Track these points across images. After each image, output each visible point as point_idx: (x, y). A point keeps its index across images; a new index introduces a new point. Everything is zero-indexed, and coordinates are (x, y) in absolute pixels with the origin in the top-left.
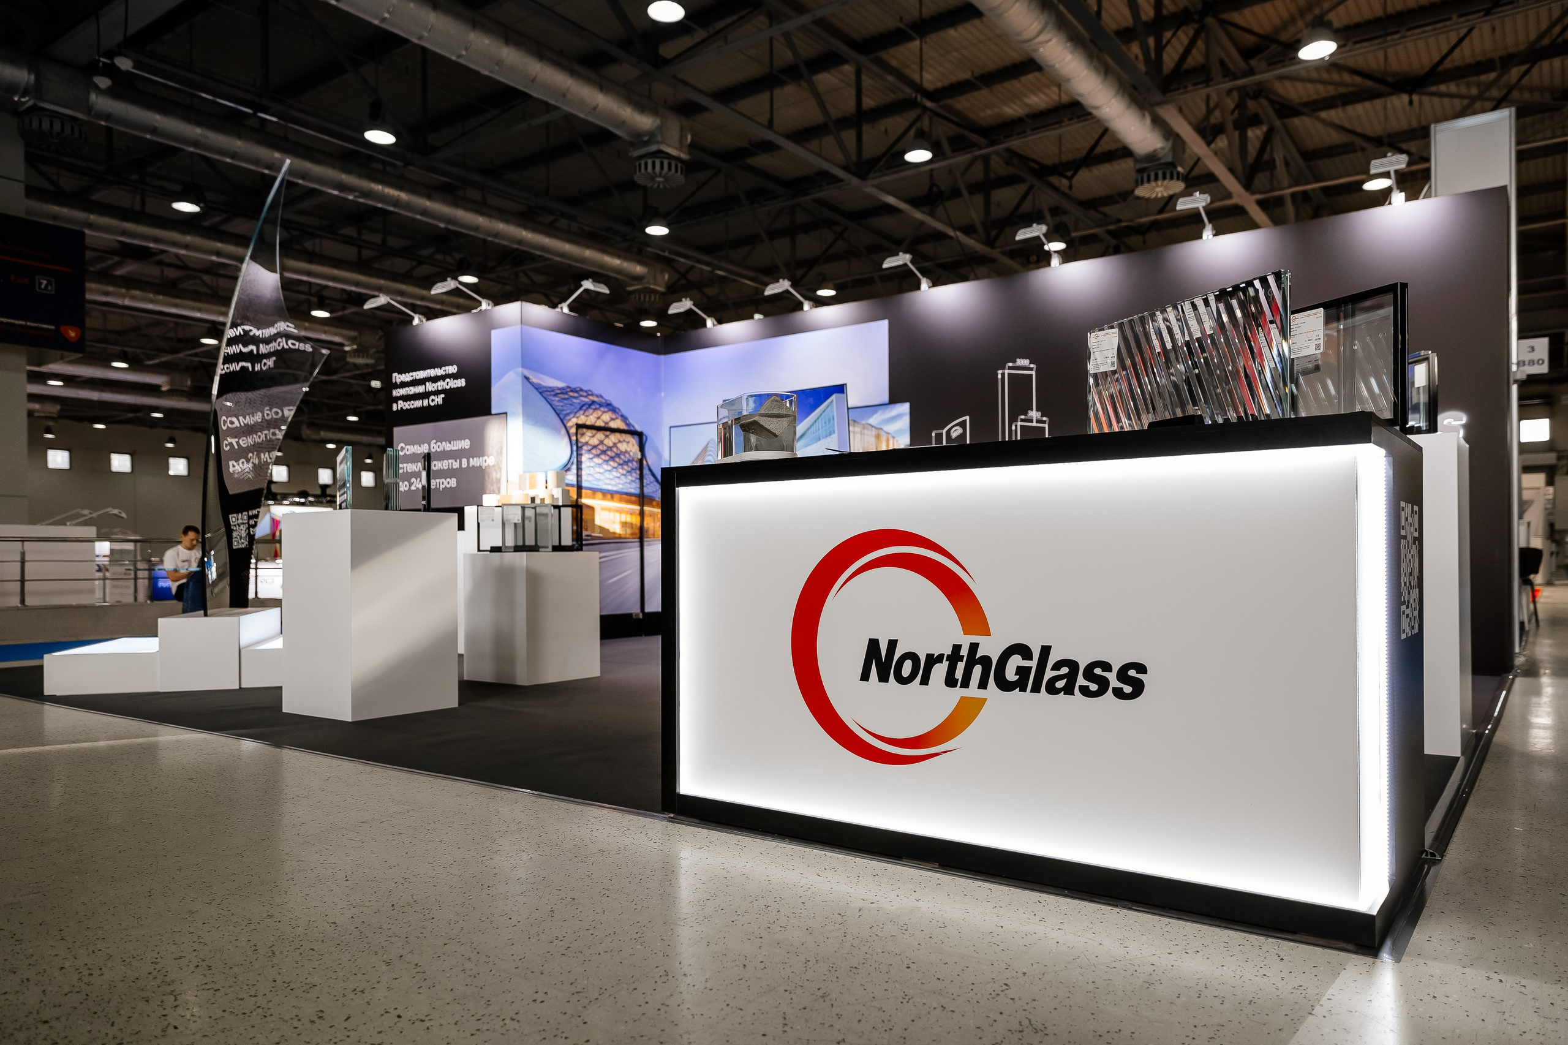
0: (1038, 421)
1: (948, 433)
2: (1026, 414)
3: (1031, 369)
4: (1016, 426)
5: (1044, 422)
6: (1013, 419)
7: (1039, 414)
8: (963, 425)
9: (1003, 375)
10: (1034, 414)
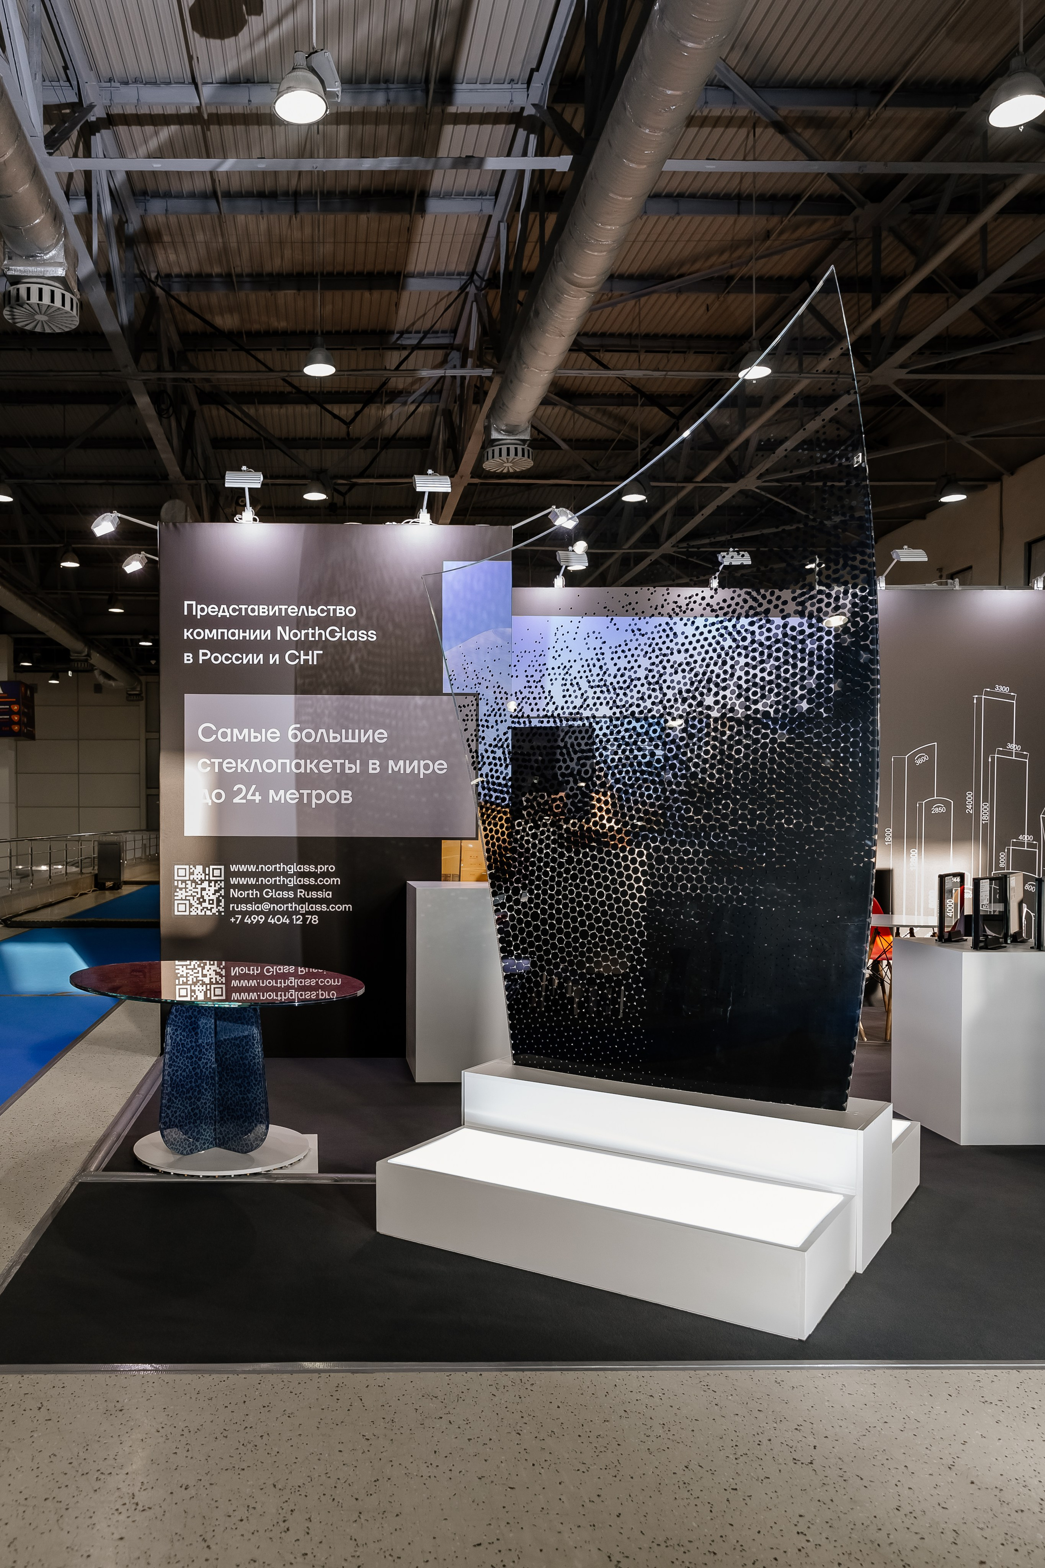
0: (1017, 755)
1: (911, 759)
2: (1005, 746)
3: (1012, 698)
4: (993, 758)
5: (1025, 757)
6: (989, 751)
7: (1019, 748)
8: (929, 751)
9: (979, 699)
10: (1014, 747)
